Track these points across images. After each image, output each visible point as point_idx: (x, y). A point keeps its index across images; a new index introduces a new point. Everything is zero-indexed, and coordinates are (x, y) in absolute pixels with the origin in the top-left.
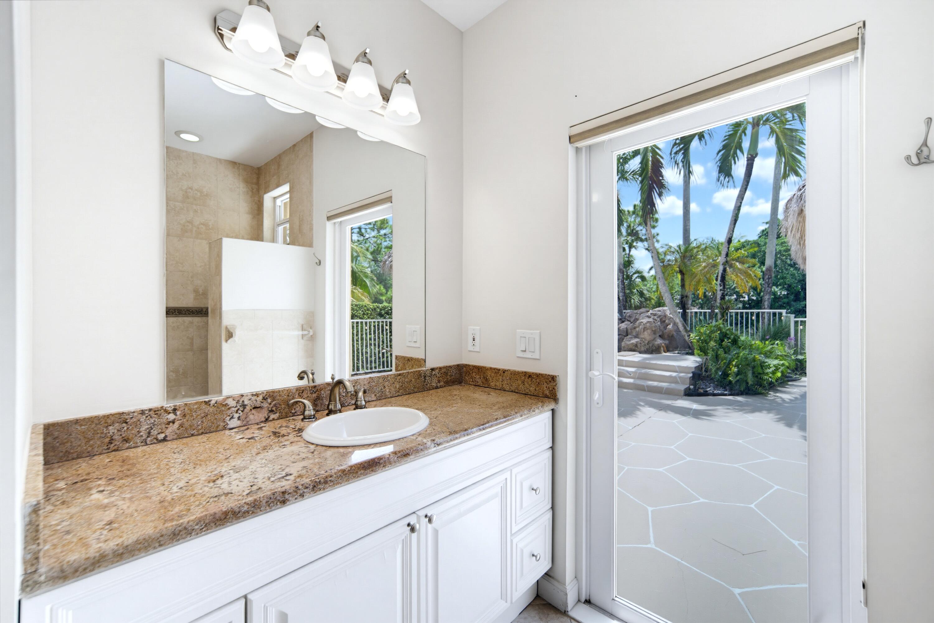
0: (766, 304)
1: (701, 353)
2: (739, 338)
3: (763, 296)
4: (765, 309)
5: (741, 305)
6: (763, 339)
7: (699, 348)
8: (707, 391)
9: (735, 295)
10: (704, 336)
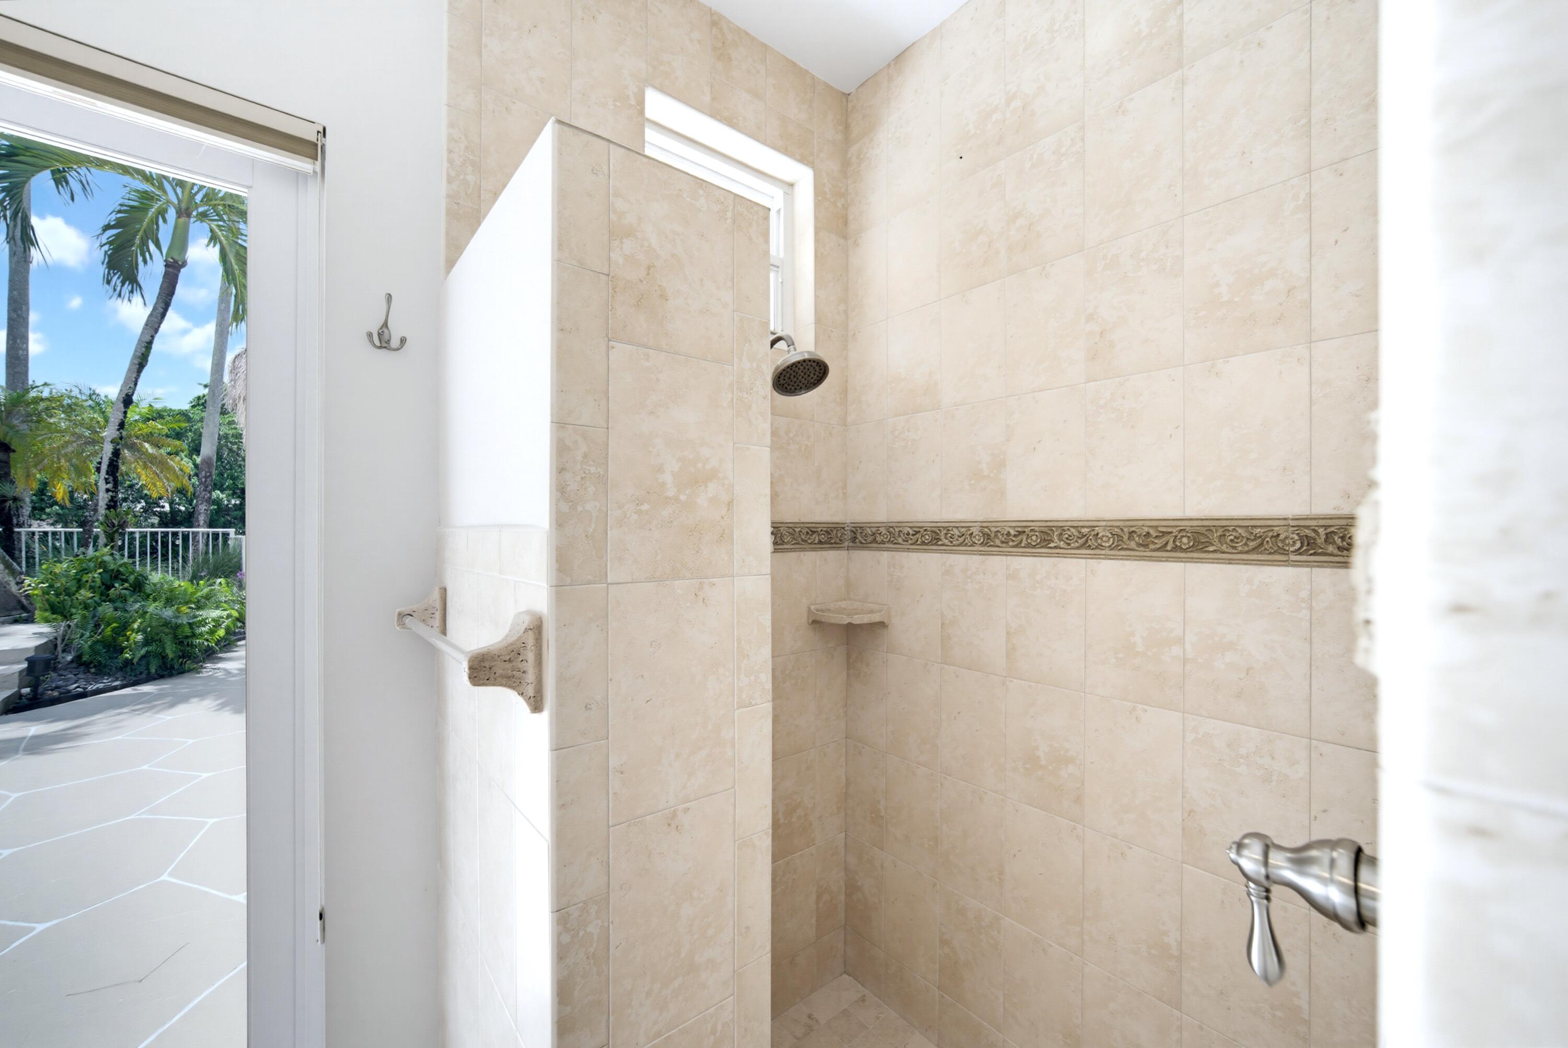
0: (202, 519)
1: (55, 616)
2: (146, 578)
3: (196, 505)
4: (199, 526)
5: (155, 520)
6: (195, 578)
7: (47, 606)
8: (69, 691)
9: (143, 501)
10: (63, 580)
